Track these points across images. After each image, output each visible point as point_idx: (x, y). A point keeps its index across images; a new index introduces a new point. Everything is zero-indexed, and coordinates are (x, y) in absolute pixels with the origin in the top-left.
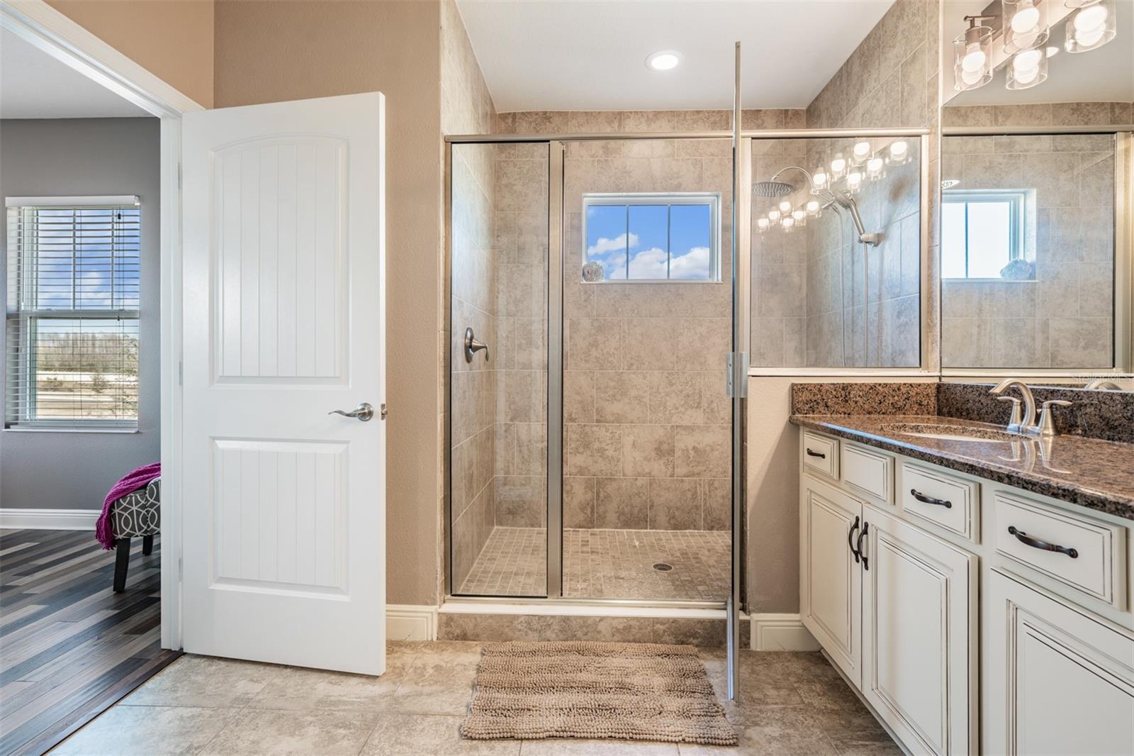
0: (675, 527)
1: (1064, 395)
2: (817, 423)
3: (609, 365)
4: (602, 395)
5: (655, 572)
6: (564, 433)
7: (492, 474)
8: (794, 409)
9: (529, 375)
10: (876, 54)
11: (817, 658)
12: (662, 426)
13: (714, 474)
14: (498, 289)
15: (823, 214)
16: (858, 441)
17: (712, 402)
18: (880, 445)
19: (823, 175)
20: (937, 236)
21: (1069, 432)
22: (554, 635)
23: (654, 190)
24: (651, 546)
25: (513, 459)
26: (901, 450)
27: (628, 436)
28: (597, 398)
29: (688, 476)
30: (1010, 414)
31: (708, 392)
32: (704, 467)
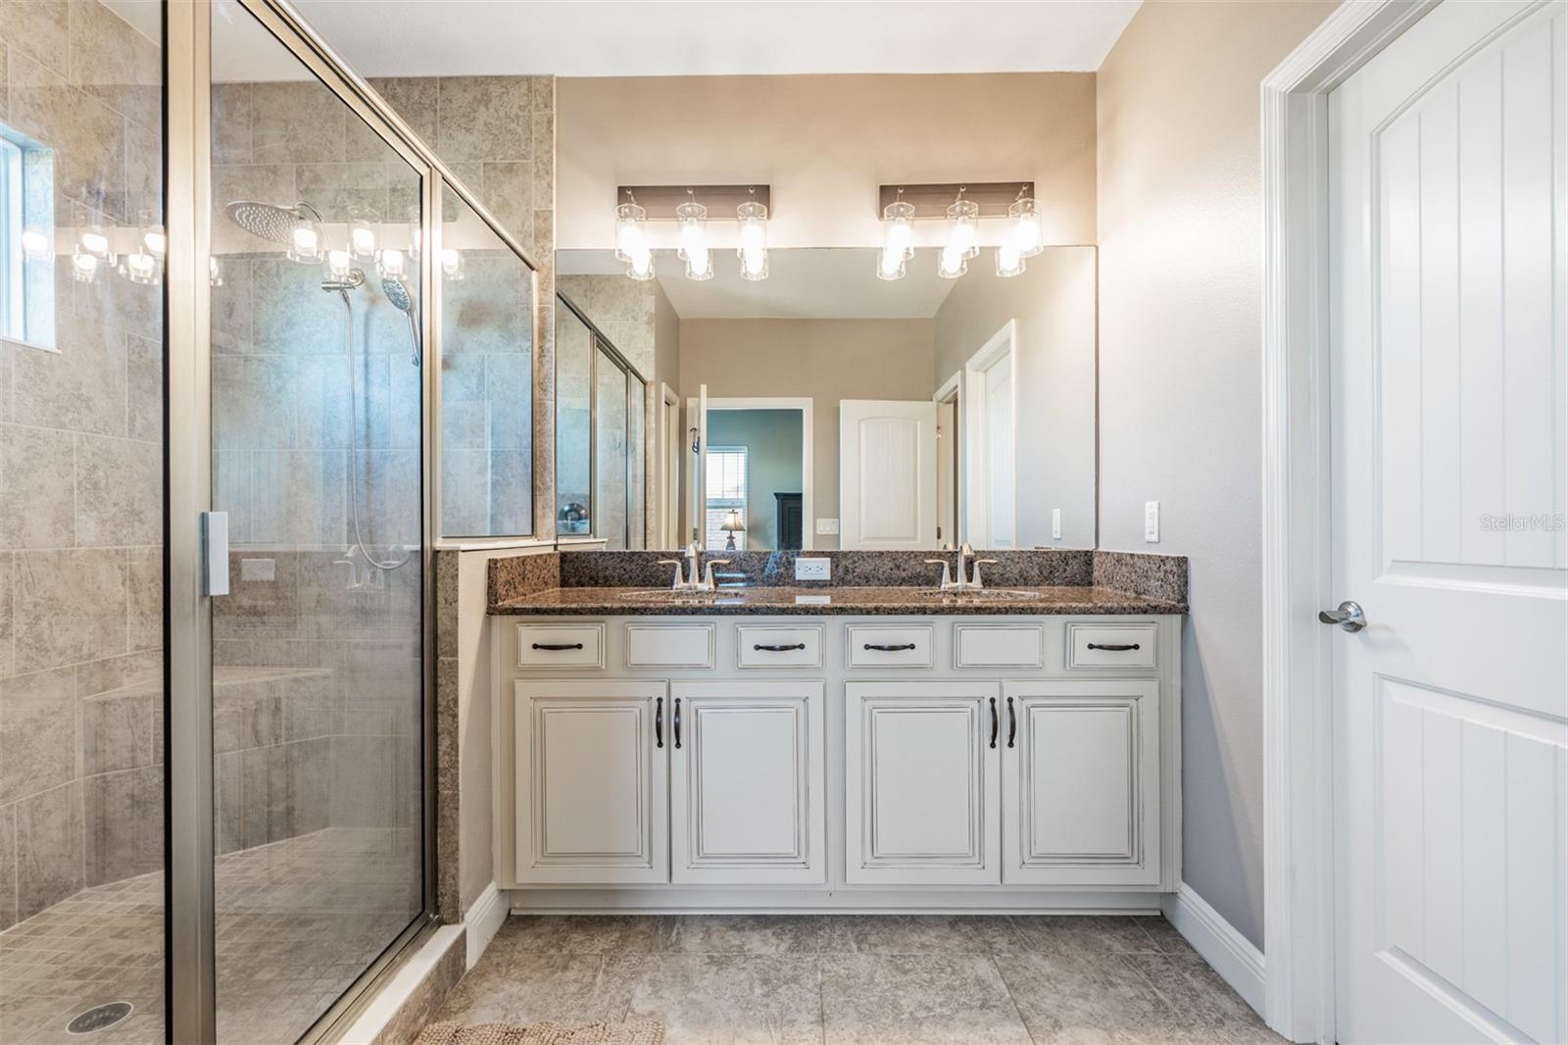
31: (28, 598)
32: (21, 774)
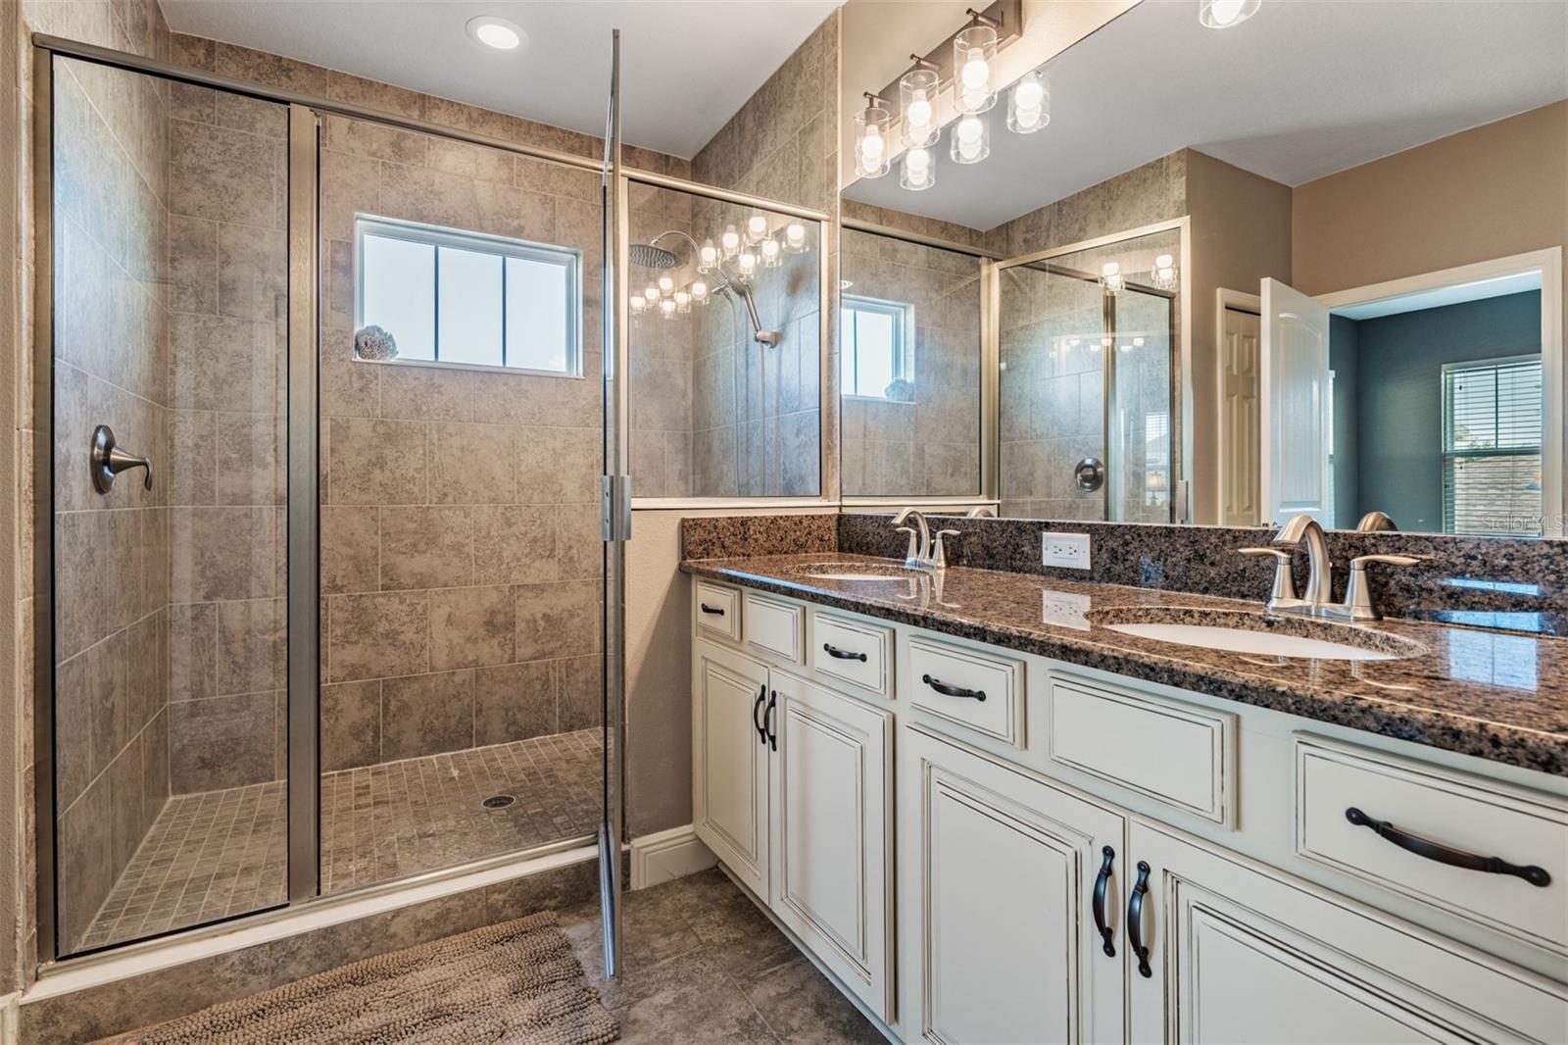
0: (517, 736)
1: (953, 524)
2: (715, 569)
3: (405, 495)
4: (393, 545)
5: (487, 811)
6: (322, 612)
7: (163, 700)
8: (685, 553)
9: (246, 515)
10: (772, 112)
11: (715, 876)
12: (496, 588)
13: (574, 650)
14: (175, 357)
15: (711, 300)
16: (765, 589)
17: (571, 547)
18: (790, 592)
19: (713, 250)
20: (837, 342)
21: (957, 563)
22: (303, 968)
23: (481, 229)
24: (480, 773)
25: (212, 667)
26: (814, 598)
27: (439, 607)
28: (384, 550)
29: (535, 659)
30: (907, 547)
31: (565, 534)
32: (560, 643)
